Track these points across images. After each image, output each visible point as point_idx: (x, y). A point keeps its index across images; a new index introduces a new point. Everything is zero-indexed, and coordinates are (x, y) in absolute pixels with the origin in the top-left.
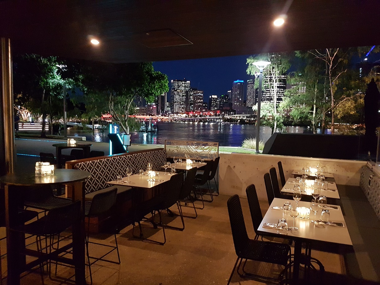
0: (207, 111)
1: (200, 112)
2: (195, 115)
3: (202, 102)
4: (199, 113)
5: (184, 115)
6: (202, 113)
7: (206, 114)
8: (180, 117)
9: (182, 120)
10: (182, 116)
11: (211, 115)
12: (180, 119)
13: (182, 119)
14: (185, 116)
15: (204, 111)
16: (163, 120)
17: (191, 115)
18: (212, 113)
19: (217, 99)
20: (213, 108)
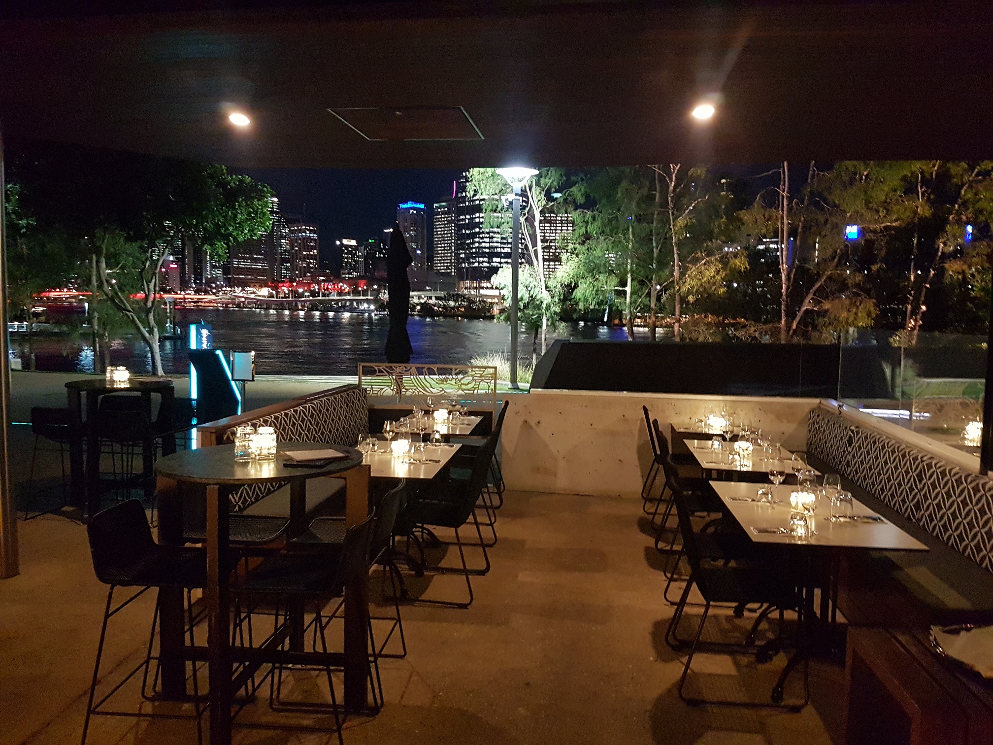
0: (331, 281)
1: (310, 284)
2: (297, 292)
3: (315, 255)
4: (309, 287)
5: (264, 292)
6: (317, 287)
7: (328, 289)
8: (252, 296)
9: (259, 303)
10: (257, 292)
11: (341, 292)
12: (252, 302)
13: (258, 300)
14: (266, 294)
15: (323, 281)
16: (200, 304)
17: (287, 292)
18: (345, 286)
19: (356, 248)
20: (348, 274)
